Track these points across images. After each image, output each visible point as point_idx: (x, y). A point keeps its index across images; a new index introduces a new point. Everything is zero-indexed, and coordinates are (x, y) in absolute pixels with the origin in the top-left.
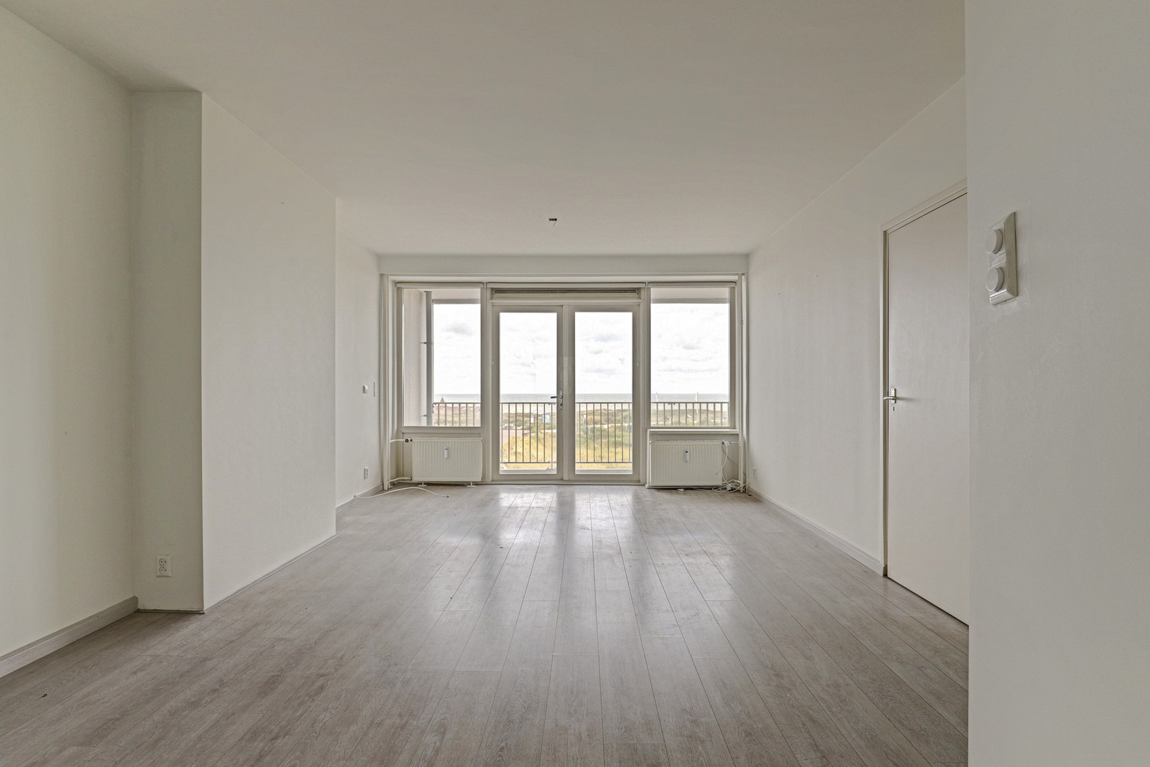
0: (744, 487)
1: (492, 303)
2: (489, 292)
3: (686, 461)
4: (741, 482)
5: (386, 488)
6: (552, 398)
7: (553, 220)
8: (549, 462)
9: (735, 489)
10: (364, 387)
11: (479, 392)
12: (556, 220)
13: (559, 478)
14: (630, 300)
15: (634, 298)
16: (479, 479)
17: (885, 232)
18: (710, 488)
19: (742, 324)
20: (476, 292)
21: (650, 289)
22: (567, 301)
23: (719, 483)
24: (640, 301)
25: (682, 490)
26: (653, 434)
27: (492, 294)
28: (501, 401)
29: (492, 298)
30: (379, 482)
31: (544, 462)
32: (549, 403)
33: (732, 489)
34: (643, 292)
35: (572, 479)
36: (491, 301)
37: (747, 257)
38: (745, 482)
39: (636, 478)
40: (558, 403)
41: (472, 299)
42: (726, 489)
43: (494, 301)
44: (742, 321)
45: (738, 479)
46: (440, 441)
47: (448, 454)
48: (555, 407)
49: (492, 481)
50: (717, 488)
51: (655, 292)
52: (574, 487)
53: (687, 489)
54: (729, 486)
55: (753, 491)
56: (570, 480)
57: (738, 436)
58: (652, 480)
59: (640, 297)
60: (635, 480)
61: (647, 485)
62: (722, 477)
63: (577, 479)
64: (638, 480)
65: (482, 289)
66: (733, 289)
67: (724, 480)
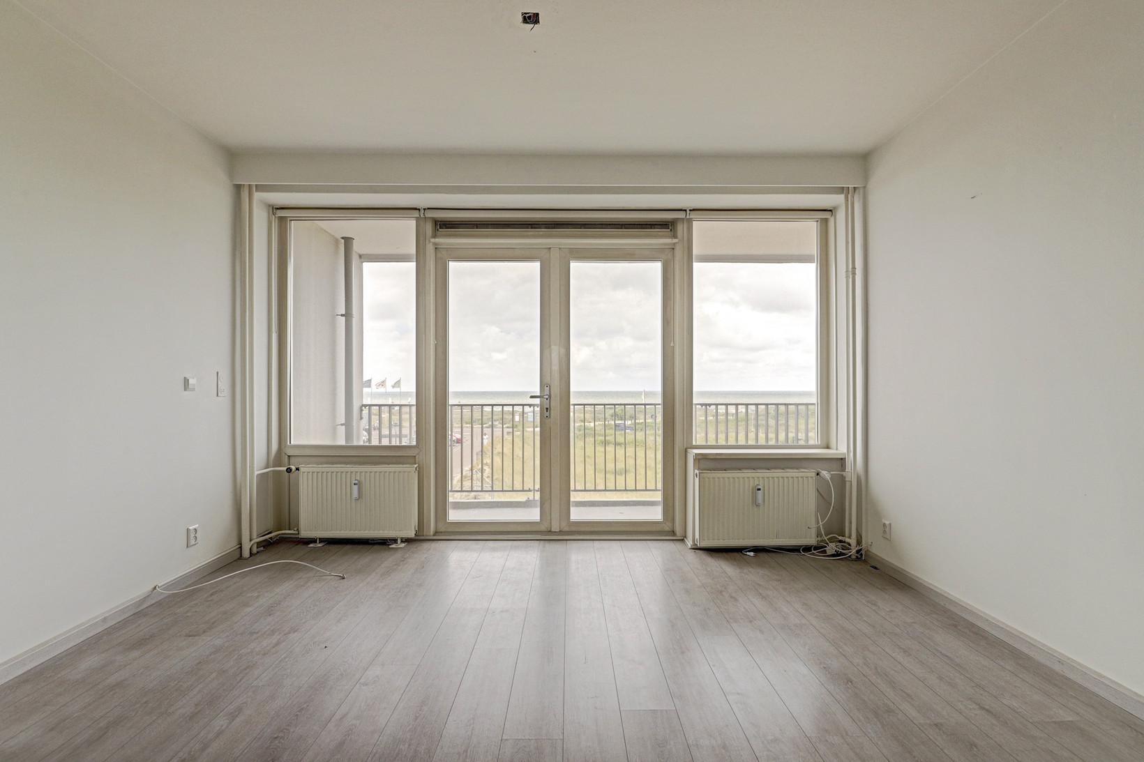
0: (858, 552)
1: (435, 244)
2: (429, 228)
3: (758, 506)
4: (853, 541)
5: (246, 553)
6: (532, 397)
9: (842, 554)
10: (186, 381)
11: (414, 390)
13: (543, 528)
14: (659, 240)
15: (669, 237)
16: (412, 534)
18: (796, 549)
19: (854, 274)
20: (408, 225)
21: (690, 221)
22: (557, 242)
23: (811, 540)
24: (675, 241)
25: (752, 554)
26: (700, 459)
27: (435, 230)
29: (434, 236)
30: (233, 544)
32: (530, 405)
33: (837, 554)
34: (680, 228)
35: (566, 529)
36: (433, 240)
37: (864, 160)
38: (859, 542)
39: (667, 528)
40: (541, 405)
41: (404, 254)
42: (825, 552)
43: (437, 240)
44: (854, 268)
46: (346, 469)
47: (360, 492)
49: (436, 533)
50: (807, 549)
51: (700, 225)
52: (568, 543)
53: (758, 550)
54: (832, 548)
55: (881, 561)
56: (561, 532)
57: (842, 461)
58: (697, 536)
59: (675, 236)
60: (667, 532)
61: (689, 543)
62: (814, 532)
63: (573, 529)
64: (673, 533)
65: (418, 219)
66: (825, 222)
67: (819, 534)
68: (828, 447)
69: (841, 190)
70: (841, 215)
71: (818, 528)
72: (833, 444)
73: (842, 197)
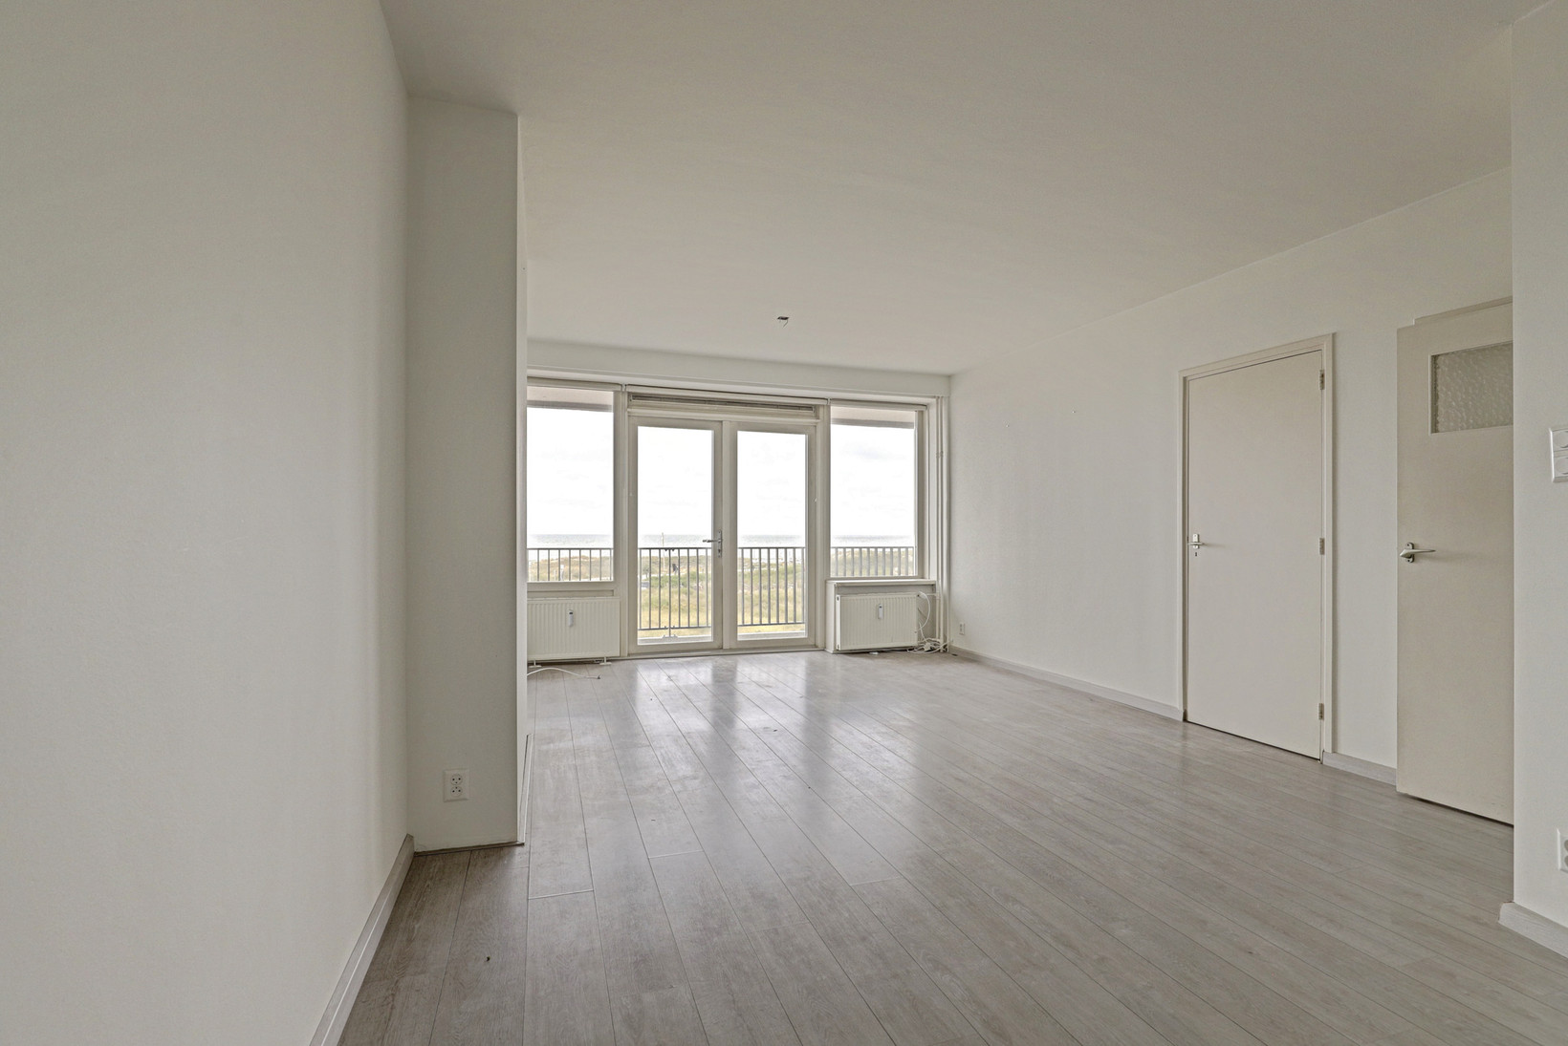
0: (945, 647)
1: (628, 412)
3: (880, 619)
4: (941, 641)
6: (706, 542)
7: (783, 319)
8: (665, 628)
9: (934, 650)
12: (786, 318)
13: (715, 646)
14: (805, 419)
15: (810, 417)
16: (616, 653)
17: (1185, 379)
18: (904, 649)
19: (942, 456)
20: (608, 397)
21: (829, 407)
22: (729, 416)
23: (914, 642)
24: (816, 421)
25: (876, 653)
26: (840, 588)
27: (629, 400)
28: (639, 546)
29: (628, 406)
31: (660, 629)
32: (704, 549)
33: (932, 649)
34: (821, 411)
35: (734, 647)
36: (627, 410)
37: (950, 378)
38: (945, 641)
39: (811, 642)
40: (714, 549)
41: (603, 406)
42: (923, 649)
43: (630, 410)
44: (942, 452)
45: (935, 637)
46: (562, 602)
47: (573, 620)
48: (710, 552)
49: (629, 655)
50: (912, 649)
51: (836, 411)
52: (737, 657)
53: (881, 651)
54: (927, 646)
55: (959, 650)
56: (731, 649)
57: (933, 586)
58: (838, 642)
59: (817, 417)
60: (810, 645)
61: (831, 650)
62: (916, 636)
63: (740, 647)
64: (816, 646)
65: (616, 392)
66: (921, 414)
67: (919, 638)
68: (923, 578)
69: (934, 397)
70: (933, 411)
71: (919, 632)
72: (927, 575)
73: (935, 400)
